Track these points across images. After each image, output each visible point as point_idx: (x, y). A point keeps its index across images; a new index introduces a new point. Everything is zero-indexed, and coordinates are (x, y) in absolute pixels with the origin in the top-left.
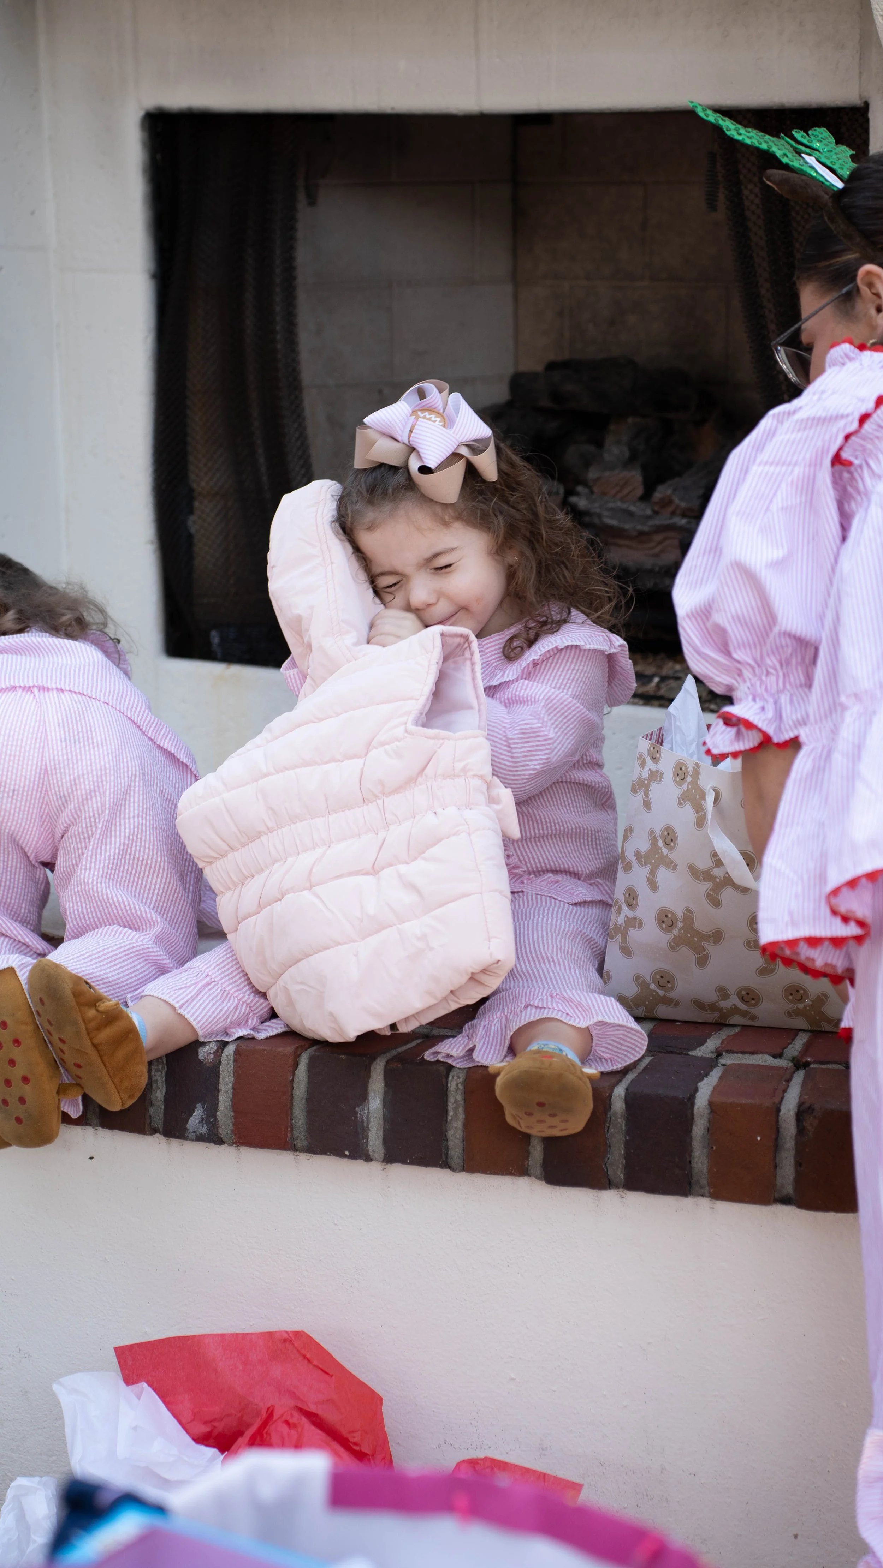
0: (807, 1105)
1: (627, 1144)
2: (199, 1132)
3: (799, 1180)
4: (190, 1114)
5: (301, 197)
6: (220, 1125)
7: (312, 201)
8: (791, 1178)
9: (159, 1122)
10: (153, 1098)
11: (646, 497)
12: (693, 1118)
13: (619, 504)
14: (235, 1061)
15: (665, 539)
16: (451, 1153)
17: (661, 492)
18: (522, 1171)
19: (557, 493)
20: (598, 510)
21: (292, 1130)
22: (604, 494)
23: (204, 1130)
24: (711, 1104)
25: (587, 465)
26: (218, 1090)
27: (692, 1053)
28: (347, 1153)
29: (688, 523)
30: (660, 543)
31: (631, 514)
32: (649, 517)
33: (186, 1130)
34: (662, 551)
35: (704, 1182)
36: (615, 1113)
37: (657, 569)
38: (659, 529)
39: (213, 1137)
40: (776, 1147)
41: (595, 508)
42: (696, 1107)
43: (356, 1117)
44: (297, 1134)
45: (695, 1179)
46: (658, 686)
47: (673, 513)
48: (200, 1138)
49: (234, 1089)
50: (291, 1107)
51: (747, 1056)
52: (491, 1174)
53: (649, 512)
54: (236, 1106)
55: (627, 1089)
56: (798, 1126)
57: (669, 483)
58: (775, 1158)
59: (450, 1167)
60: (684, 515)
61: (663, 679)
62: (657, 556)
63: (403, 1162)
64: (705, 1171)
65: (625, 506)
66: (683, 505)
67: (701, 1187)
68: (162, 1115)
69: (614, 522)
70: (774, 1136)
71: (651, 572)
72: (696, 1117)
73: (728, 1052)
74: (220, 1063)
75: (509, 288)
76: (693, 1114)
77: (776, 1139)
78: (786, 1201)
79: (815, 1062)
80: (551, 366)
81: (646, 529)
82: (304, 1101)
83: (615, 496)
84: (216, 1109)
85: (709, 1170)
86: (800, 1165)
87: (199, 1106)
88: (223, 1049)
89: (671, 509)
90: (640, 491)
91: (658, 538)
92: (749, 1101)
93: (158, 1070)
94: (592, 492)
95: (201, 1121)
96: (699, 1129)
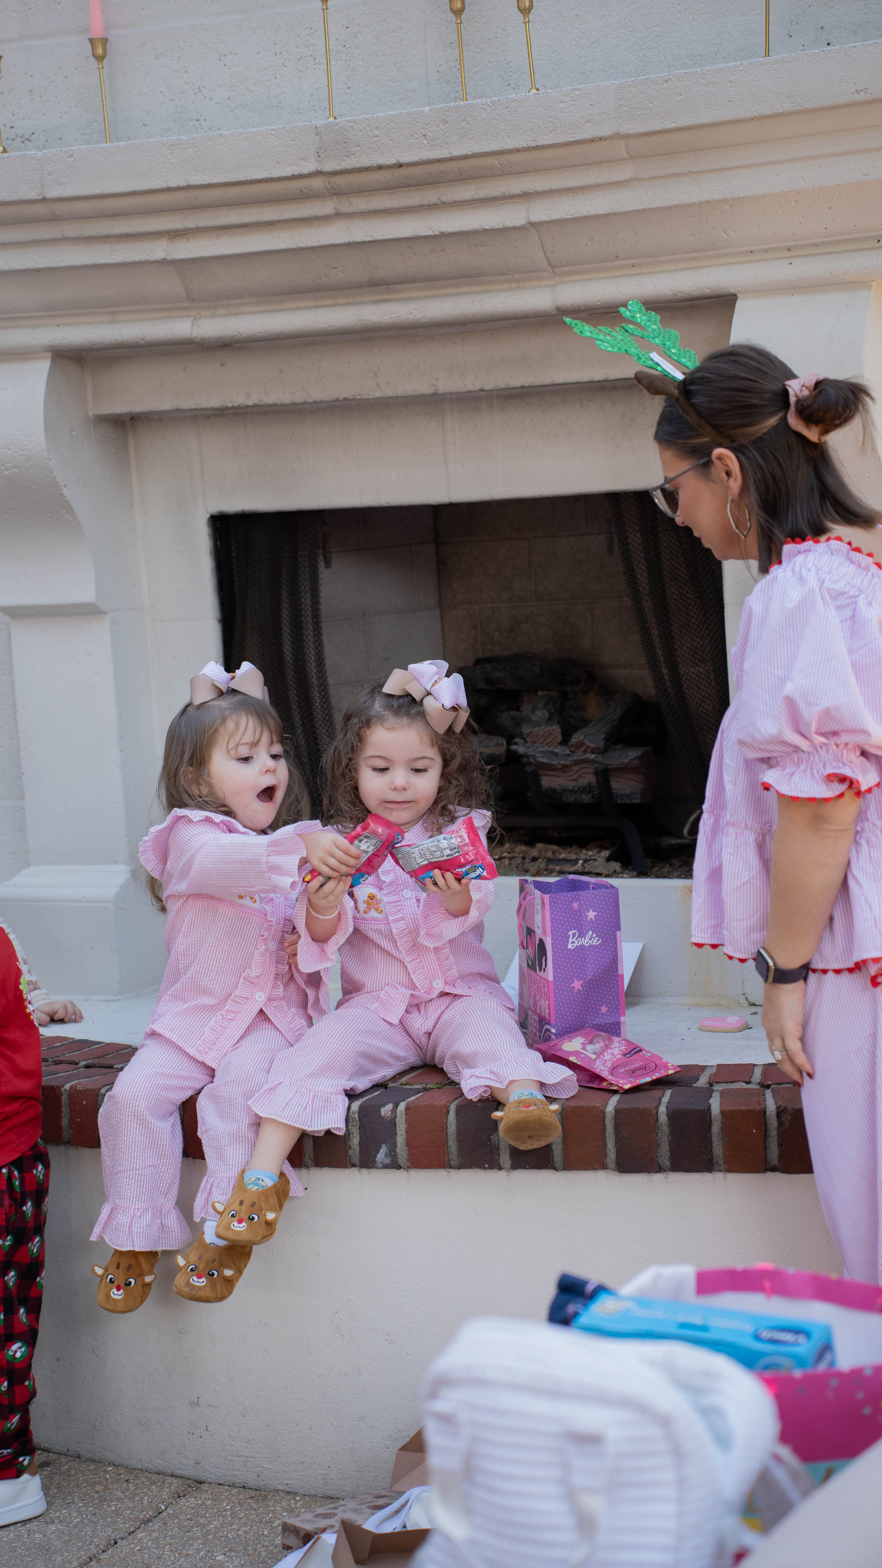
0: (782, 1108)
1: (671, 1142)
2: (385, 1162)
3: (781, 1156)
4: (378, 1152)
5: (322, 564)
6: (399, 1156)
7: (328, 565)
8: (776, 1154)
9: (356, 1159)
10: (351, 1144)
11: (565, 742)
12: (711, 1122)
13: (546, 748)
14: (406, 1114)
15: (581, 768)
16: (556, 1159)
17: (576, 738)
18: (603, 1167)
19: (502, 744)
20: (532, 753)
21: (448, 1154)
22: (535, 742)
23: (388, 1161)
24: (722, 1112)
25: (518, 724)
26: (396, 1134)
27: (693, 1085)
28: (486, 1166)
29: (596, 757)
30: (577, 772)
31: (556, 754)
32: (569, 755)
33: (375, 1162)
34: (579, 777)
35: (721, 1162)
36: (661, 1123)
37: (576, 789)
38: (576, 763)
39: (394, 1165)
40: (766, 1135)
41: (531, 752)
42: (713, 1115)
43: (491, 1142)
44: (451, 1157)
45: (715, 1161)
46: (582, 865)
47: (585, 751)
48: (386, 1166)
49: (407, 1132)
50: (447, 1140)
51: (729, 1084)
52: (582, 1170)
53: (568, 752)
54: (409, 1144)
55: (667, 1108)
56: (778, 1121)
57: (580, 731)
58: (765, 1142)
59: (555, 1169)
60: (593, 752)
61: (585, 861)
62: (575, 780)
63: (524, 1168)
64: (721, 1155)
65: (550, 749)
66: (592, 745)
67: (719, 1166)
68: (358, 1154)
69: (545, 760)
70: (763, 1129)
71: (572, 791)
72: (713, 1122)
73: (717, 1083)
74: (396, 1116)
75: (437, 612)
76: (711, 1119)
77: (765, 1131)
78: (774, 1169)
79: (774, 1084)
80: (478, 662)
81: (568, 763)
82: (455, 1135)
83: (541, 743)
84: (396, 1147)
85: (724, 1154)
86: (782, 1145)
87: (383, 1145)
88: (397, 1108)
89: (583, 749)
90: (560, 739)
91: (575, 768)
92: (746, 1108)
93: (353, 1126)
94: (526, 742)
95: (386, 1155)
96: (716, 1128)
